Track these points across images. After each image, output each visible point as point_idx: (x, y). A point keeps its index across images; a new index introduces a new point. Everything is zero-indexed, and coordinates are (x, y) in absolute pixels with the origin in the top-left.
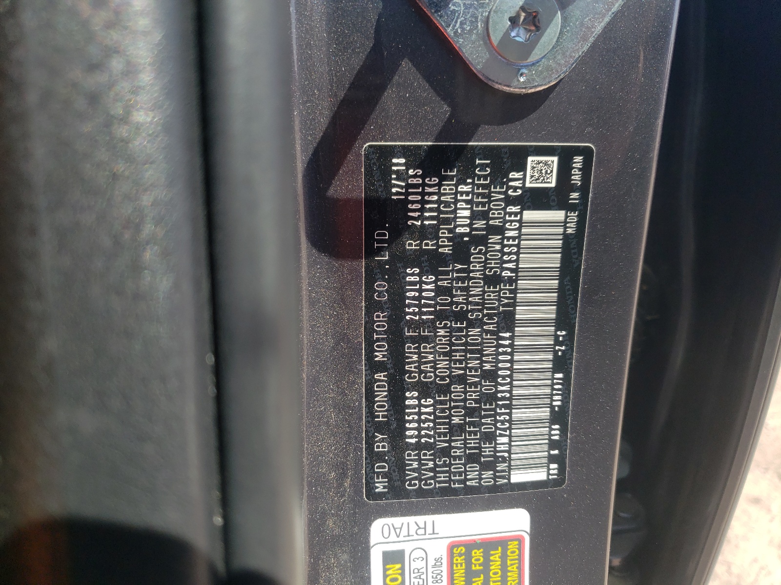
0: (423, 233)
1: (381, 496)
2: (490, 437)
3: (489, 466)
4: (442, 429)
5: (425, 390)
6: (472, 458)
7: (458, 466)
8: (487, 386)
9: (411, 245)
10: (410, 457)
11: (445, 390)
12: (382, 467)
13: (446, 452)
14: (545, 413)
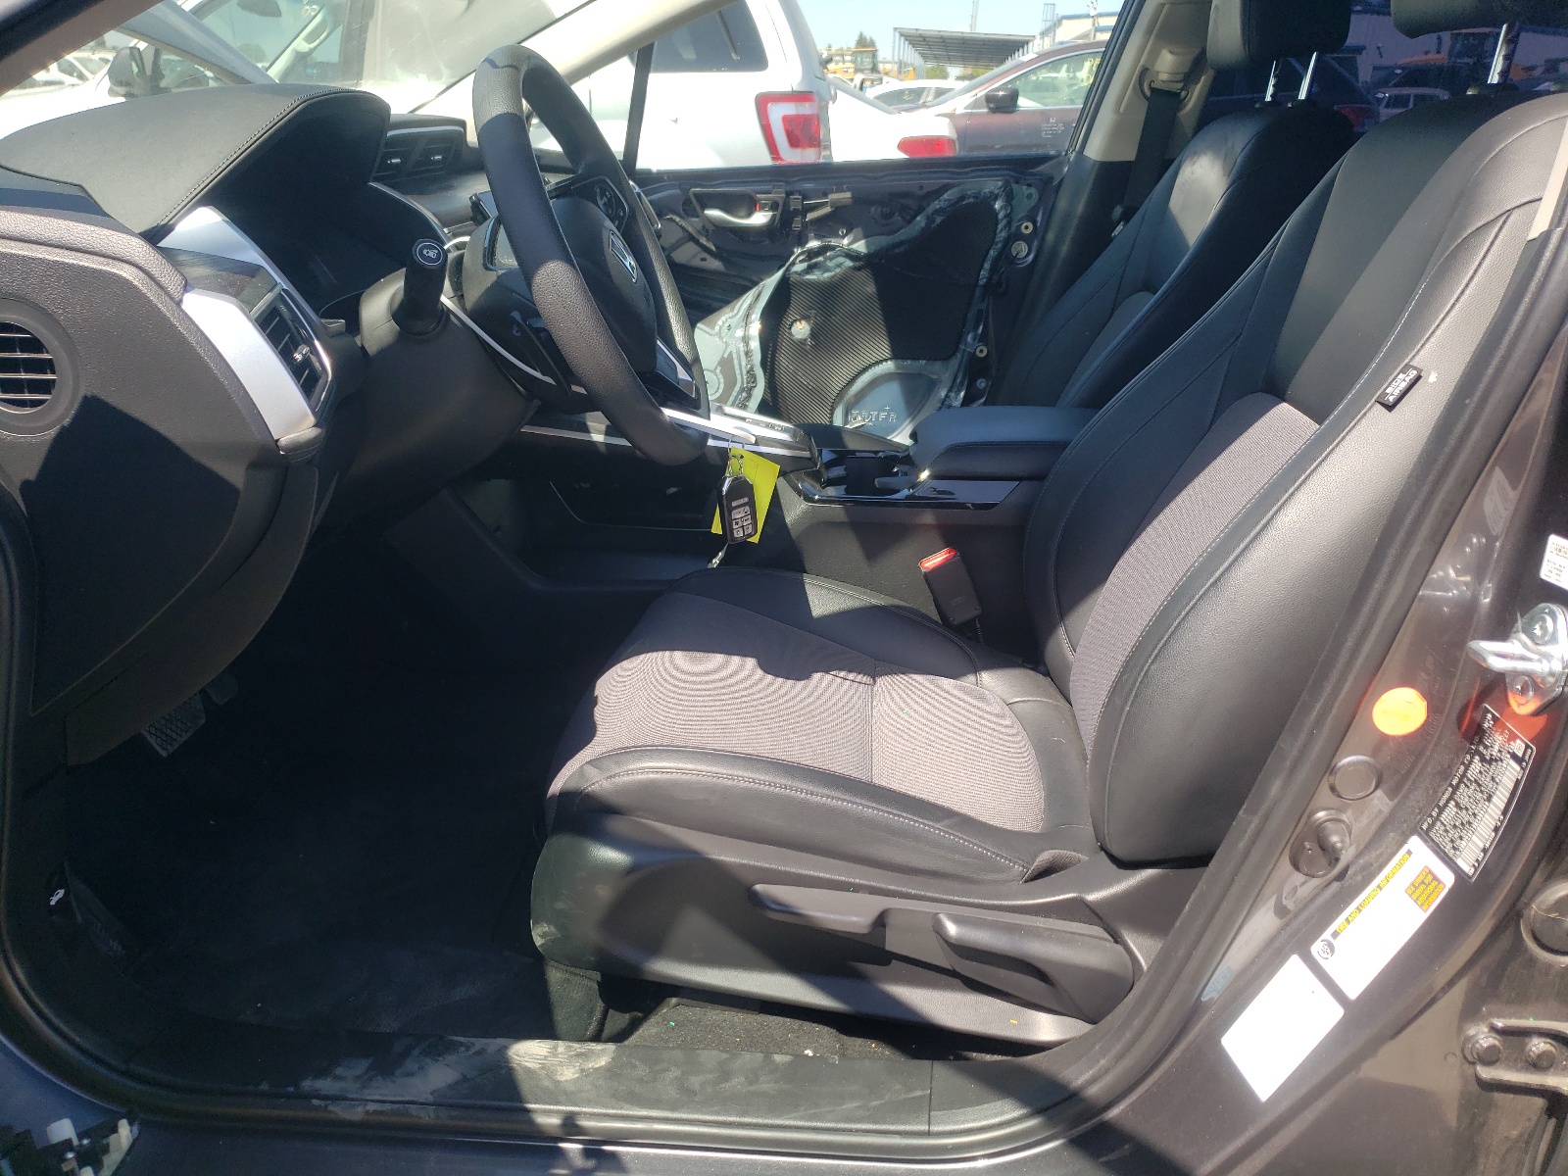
0: (1486, 747)
1: (1422, 829)
2: (1461, 838)
3: (1454, 848)
4: (1452, 823)
5: (1457, 805)
6: (1452, 841)
7: (1447, 840)
8: (1472, 819)
9: (1481, 748)
10: (1438, 824)
11: (1461, 809)
12: (1430, 820)
13: (1446, 831)
14: (1481, 845)
